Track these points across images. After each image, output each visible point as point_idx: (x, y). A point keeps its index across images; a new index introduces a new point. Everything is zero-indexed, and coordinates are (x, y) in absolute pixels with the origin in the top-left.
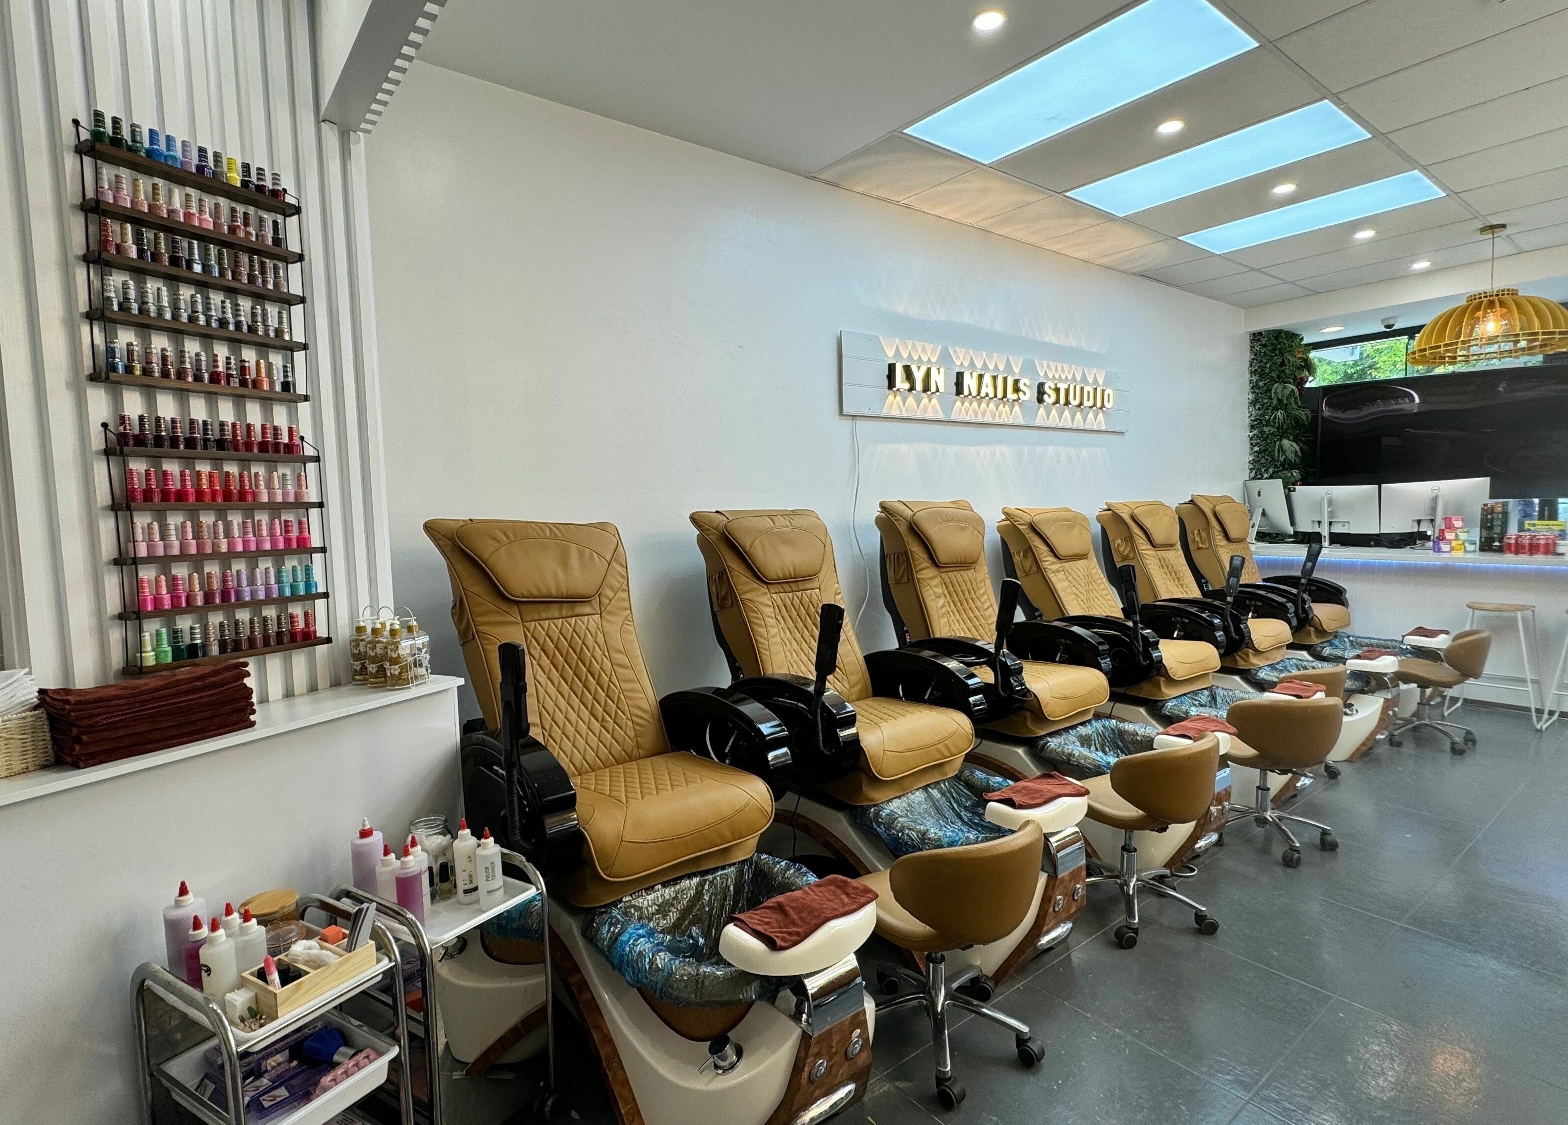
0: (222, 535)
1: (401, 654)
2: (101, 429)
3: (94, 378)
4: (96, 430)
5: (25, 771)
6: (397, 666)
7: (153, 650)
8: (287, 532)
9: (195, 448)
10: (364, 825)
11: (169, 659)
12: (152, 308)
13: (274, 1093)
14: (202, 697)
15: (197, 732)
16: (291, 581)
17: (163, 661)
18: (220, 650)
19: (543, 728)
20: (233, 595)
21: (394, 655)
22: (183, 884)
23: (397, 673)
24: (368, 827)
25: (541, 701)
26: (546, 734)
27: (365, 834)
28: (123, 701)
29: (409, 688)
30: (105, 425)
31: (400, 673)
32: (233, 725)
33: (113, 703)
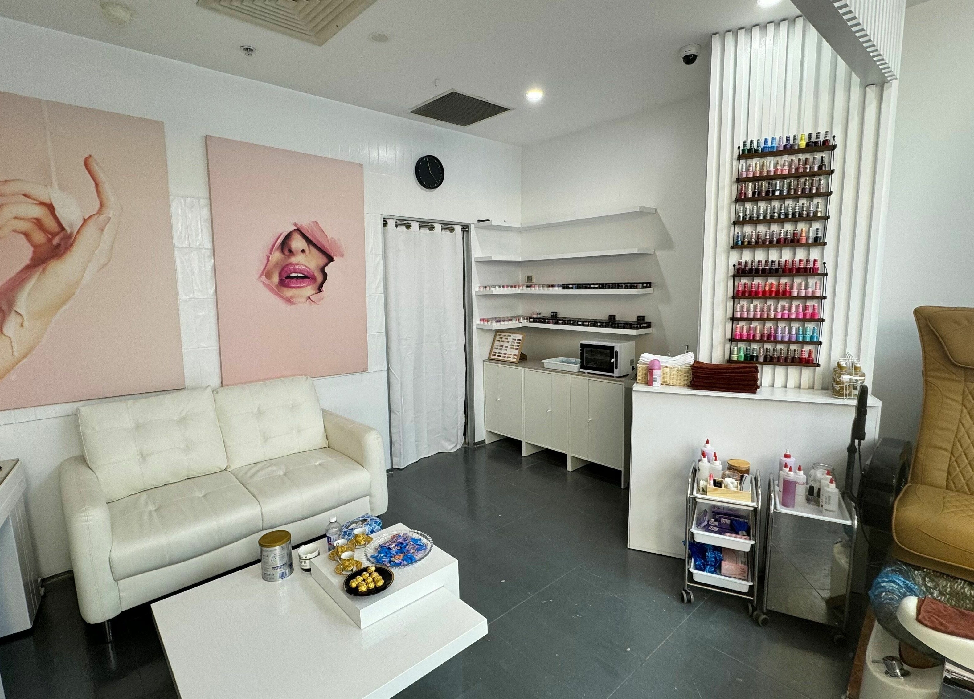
0: (772, 310)
1: (841, 380)
2: (733, 267)
3: (733, 248)
4: (731, 267)
5: (684, 386)
6: (838, 386)
7: (737, 354)
8: (806, 310)
9: (765, 273)
10: (786, 452)
11: (742, 359)
12: (755, 215)
13: (715, 528)
14: (736, 376)
15: (731, 389)
16: (812, 334)
17: (740, 359)
18: (764, 359)
19: (952, 454)
20: (772, 336)
21: (838, 380)
22: (708, 440)
23: (838, 389)
24: (788, 453)
25: (959, 437)
26: (953, 458)
27: (786, 456)
28: (708, 370)
29: (843, 399)
30: (734, 266)
31: (840, 390)
32: (747, 390)
33: (706, 370)
